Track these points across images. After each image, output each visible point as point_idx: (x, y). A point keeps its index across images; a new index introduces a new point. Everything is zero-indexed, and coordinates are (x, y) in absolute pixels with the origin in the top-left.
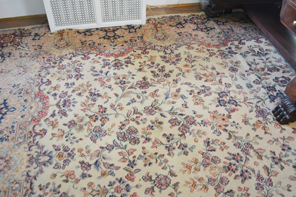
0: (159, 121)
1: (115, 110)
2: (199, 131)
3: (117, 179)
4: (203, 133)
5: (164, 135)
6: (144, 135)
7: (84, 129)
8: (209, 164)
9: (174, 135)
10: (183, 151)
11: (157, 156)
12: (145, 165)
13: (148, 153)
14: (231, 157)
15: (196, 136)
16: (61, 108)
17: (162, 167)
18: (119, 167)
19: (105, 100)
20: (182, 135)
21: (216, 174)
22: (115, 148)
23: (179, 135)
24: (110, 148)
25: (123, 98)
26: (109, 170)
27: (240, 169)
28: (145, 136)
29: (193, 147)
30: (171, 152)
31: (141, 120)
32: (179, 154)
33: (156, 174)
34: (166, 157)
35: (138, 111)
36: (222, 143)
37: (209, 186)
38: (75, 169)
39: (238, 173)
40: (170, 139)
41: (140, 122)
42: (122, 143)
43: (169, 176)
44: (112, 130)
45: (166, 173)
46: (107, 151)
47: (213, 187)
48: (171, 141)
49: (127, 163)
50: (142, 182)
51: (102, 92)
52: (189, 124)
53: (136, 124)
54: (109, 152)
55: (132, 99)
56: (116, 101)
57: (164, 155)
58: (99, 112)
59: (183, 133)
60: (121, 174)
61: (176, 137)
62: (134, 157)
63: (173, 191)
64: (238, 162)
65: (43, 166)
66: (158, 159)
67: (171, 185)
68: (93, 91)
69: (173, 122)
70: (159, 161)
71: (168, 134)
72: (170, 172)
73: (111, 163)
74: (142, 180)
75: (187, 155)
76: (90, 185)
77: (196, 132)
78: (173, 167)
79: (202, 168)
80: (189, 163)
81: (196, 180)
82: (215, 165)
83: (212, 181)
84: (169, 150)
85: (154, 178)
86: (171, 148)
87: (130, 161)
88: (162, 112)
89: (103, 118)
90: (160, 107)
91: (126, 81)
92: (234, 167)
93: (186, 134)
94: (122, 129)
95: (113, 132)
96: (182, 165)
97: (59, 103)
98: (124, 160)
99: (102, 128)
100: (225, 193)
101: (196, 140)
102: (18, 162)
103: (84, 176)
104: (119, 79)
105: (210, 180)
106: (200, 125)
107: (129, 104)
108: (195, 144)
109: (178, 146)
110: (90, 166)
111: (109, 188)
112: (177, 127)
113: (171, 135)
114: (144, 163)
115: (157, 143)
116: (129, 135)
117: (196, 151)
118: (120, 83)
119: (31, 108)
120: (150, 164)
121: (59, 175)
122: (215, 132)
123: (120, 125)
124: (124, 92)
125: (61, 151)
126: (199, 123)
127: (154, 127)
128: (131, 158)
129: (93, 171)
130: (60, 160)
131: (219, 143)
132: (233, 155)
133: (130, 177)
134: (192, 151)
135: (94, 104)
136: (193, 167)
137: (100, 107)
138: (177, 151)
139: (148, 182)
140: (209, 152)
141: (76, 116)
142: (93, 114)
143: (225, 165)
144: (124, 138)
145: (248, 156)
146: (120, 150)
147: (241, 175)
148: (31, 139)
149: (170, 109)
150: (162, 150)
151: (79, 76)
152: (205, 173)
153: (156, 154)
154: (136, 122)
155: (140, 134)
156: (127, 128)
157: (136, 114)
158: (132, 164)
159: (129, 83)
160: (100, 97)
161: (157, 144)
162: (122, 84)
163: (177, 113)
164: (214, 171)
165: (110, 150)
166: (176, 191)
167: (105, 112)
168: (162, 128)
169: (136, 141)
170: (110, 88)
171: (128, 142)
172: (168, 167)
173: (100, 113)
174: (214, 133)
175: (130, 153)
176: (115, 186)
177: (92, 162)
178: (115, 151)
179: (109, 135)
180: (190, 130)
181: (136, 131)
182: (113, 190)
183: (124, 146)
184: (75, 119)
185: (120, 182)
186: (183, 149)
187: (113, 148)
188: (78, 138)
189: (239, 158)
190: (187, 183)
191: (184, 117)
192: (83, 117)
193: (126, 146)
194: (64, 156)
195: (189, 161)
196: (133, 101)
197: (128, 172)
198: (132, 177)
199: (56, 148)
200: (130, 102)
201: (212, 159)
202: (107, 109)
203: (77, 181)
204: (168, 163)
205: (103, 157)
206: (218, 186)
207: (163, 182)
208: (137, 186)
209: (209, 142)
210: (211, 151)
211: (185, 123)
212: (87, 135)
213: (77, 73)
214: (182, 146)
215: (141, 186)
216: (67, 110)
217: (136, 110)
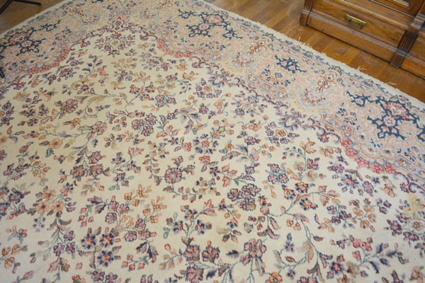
0: (230, 239)
1: (294, 215)
2: (172, 264)
3: (215, 150)
4: (164, 265)
5: (210, 227)
6: (231, 210)
7: (295, 169)
8: (137, 226)
9: (199, 234)
10: (174, 222)
11: (197, 196)
12: (201, 179)
13: (209, 192)
14: (114, 254)
15: (172, 253)
16: (346, 171)
17: (184, 189)
18: (222, 160)
19: (321, 220)
20: (188, 243)
21: (123, 220)
22: (245, 173)
23: (192, 239)
24: (250, 170)
25: (305, 241)
26: (229, 152)
27: (98, 243)
28: (229, 209)
29: (166, 235)
30: (187, 211)
31: (252, 226)
32: (176, 215)
33: (184, 178)
34: (187, 202)
35: (268, 236)
36: (133, 267)
37: (124, 202)
38: (256, 133)
39: (98, 238)
40: (199, 227)
41: (251, 223)
42: (244, 184)
43: (171, 185)
44: (269, 189)
45: (176, 186)
46: (249, 165)
47: (120, 204)
48: (196, 224)
49: (220, 169)
50: (191, 163)
51: (338, 227)
52: (192, 266)
53: (253, 217)
54: (245, 165)
55: (294, 248)
56: (307, 229)
57: (192, 202)
58: (307, 199)
59: (190, 247)
60: (215, 157)
61: (194, 234)
62: (218, 178)
63: (158, 175)
64: (103, 252)
65: (283, 117)
66: (194, 193)
67: (163, 178)
68: (349, 221)
69: (212, 254)
70: (192, 192)
71: (207, 232)
72: (173, 189)
73: (233, 158)
74: (193, 165)
75: (167, 220)
76: (231, 133)
77: (176, 260)
78: (174, 196)
79: (142, 217)
80: (159, 212)
81: (142, 198)
82: (129, 230)
83: (124, 209)
84: (190, 211)
85: (184, 173)
86: (190, 215)
87: (219, 172)
88: (238, 259)
89: (294, 195)
90: (249, 265)
91: (336, 276)
92: (106, 241)
93: (185, 246)
94: (260, 197)
95: (266, 188)
96: (164, 204)
97: (358, 175)
98: (225, 169)
99: (280, 184)
100: (105, 205)
101: (167, 247)
102: (305, 107)
103: (244, 134)
104: (349, 271)
105: (127, 209)
106: (175, 276)
107: (289, 237)
108: (166, 241)
109: (184, 224)
110: (248, 144)
111: (214, 140)
112: (203, 248)
113: (203, 232)
114: (204, 179)
115: (210, 210)
116: (246, 197)
117: (161, 233)
118: (339, 265)
119: (371, 150)
120: (198, 183)
121: (263, 121)
122: (150, 279)
123: (267, 202)
124: (315, 252)
125: (286, 137)
126: (180, 278)
127: (229, 227)
128: (221, 176)
129: (242, 142)
130: (277, 130)
131: (137, 265)
132: (112, 259)
133: (205, 160)
134: (164, 229)
135: (324, 205)
136: (152, 210)
137: (313, 206)
138: (181, 217)
139: (186, 167)
140: (143, 242)
141: (321, 175)
142: (309, 192)
143: (118, 237)
144: (247, 189)
145: (93, 270)
146: (238, 174)
147: (94, 237)
148: (322, 126)
149: (232, 274)
150: (198, 205)
151: (396, 229)
152: (136, 212)
153: (200, 197)
154: (255, 219)
155: (237, 207)
156: (257, 203)
157: (267, 230)
158: (214, 171)
159: (329, 276)
160: (330, 219)
161: (208, 207)
162: (334, 264)
163: (220, 275)
164: (127, 221)
165: (247, 168)
166: (155, 177)
167: (301, 204)
168: (219, 233)
169: (233, 195)
170: (338, 243)
171: (240, 189)
172: (178, 193)
173: (304, 199)
174: (151, 276)
175: (225, 179)
176: (211, 144)
177: (250, 148)
178: (241, 171)
179: (266, 182)
180: (184, 259)
181: (243, 206)
182: (209, 140)
183: (240, 182)
184: (318, 172)
185: (211, 150)
186: (176, 224)
187: (247, 172)
188: (288, 156)
189: (103, 258)
190: (149, 190)
191: (206, 272)
192: (313, 180)
193: (238, 183)
194: (278, 135)
195: (161, 214)
196: (289, 247)
197: (211, 162)
198: (204, 160)
199: (294, 135)
200: (291, 243)
201: (136, 235)
202: (303, 210)
203: (244, 127)
204: (180, 197)
205: (245, 158)
206: (115, 209)
207: (173, 176)
208: (193, 157)
209: (151, 256)
210: (142, 245)
211: (196, 262)
212: (285, 165)
213: (404, 231)
214: (179, 227)
215: (190, 159)
216: (339, 174)
217: (273, 237)
